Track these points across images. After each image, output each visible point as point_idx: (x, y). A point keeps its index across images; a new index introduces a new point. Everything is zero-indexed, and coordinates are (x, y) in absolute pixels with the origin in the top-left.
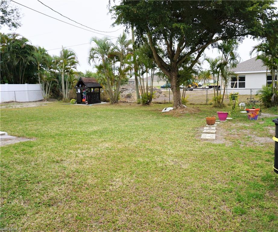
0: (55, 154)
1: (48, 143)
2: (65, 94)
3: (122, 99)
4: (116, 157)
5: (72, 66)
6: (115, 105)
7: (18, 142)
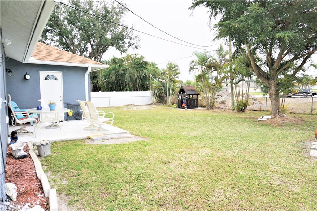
0: (163, 156)
1: (157, 144)
2: (169, 99)
3: (217, 105)
4: (216, 165)
5: (175, 76)
6: (210, 110)
7: (135, 141)
